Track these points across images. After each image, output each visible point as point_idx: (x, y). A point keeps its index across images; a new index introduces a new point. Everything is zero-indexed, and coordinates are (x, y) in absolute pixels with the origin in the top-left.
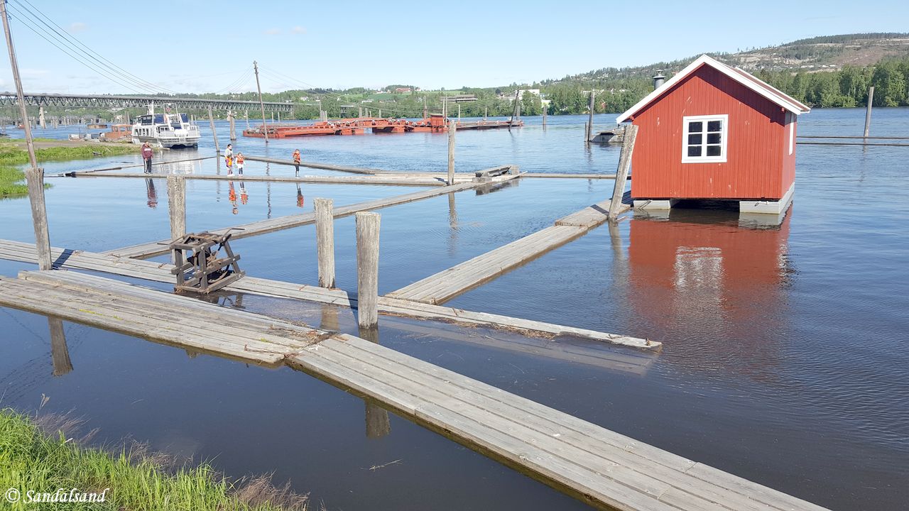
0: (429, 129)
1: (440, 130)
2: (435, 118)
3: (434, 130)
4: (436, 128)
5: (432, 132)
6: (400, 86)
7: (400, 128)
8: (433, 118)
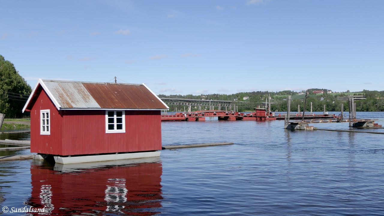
0: (255, 118)
1: (263, 119)
2: (259, 111)
3: (258, 119)
4: (260, 119)
5: (257, 120)
6: (316, 89)
7: (233, 117)
8: (258, 111)
